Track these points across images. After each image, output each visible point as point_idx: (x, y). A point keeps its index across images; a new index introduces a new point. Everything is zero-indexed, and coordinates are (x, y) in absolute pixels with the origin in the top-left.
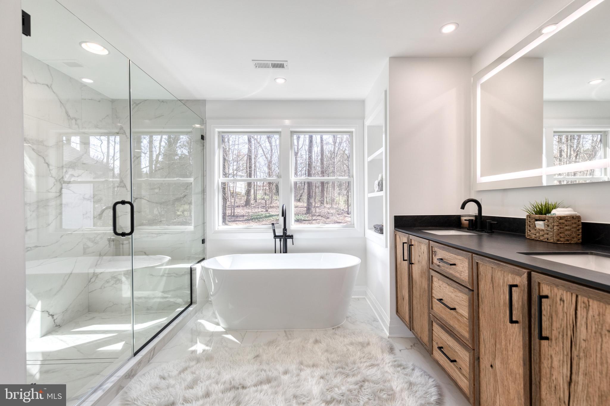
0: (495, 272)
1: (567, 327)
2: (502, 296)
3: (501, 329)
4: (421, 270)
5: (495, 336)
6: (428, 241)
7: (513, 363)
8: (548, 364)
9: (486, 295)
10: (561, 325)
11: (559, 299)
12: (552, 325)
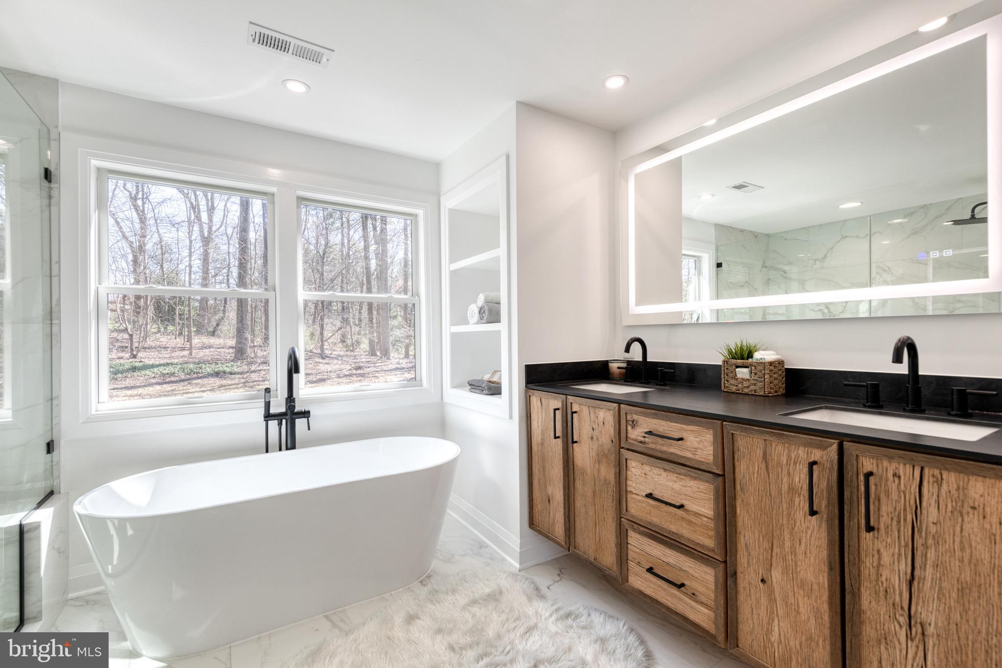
0: (771, 445)
1: (905, 510)
2: (785, 480)
3: (782, 525)
4: (598, 451)
5: (771, 538)
6: (616, 405)
7: (806, 570)
8: (873, 562)
9: (750, 479)
10: (895, 509)
11: (892, 475)
12: (879, 510)
